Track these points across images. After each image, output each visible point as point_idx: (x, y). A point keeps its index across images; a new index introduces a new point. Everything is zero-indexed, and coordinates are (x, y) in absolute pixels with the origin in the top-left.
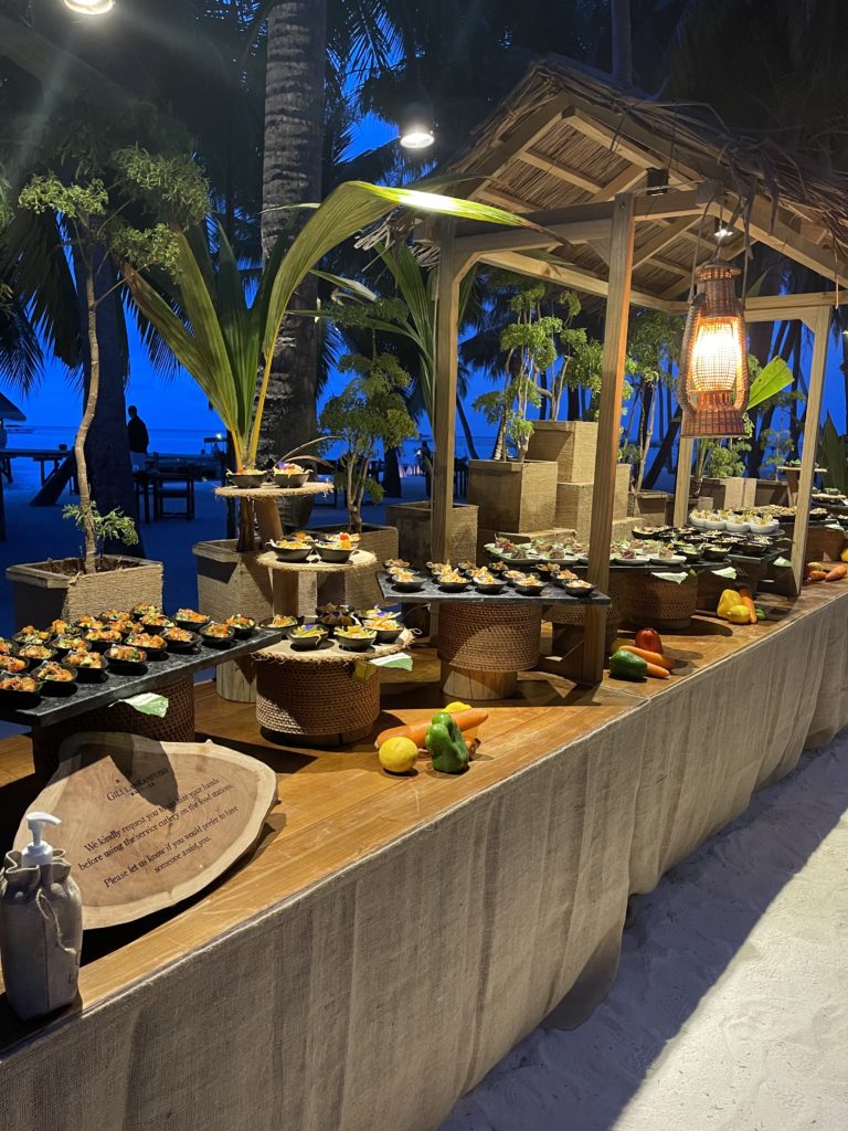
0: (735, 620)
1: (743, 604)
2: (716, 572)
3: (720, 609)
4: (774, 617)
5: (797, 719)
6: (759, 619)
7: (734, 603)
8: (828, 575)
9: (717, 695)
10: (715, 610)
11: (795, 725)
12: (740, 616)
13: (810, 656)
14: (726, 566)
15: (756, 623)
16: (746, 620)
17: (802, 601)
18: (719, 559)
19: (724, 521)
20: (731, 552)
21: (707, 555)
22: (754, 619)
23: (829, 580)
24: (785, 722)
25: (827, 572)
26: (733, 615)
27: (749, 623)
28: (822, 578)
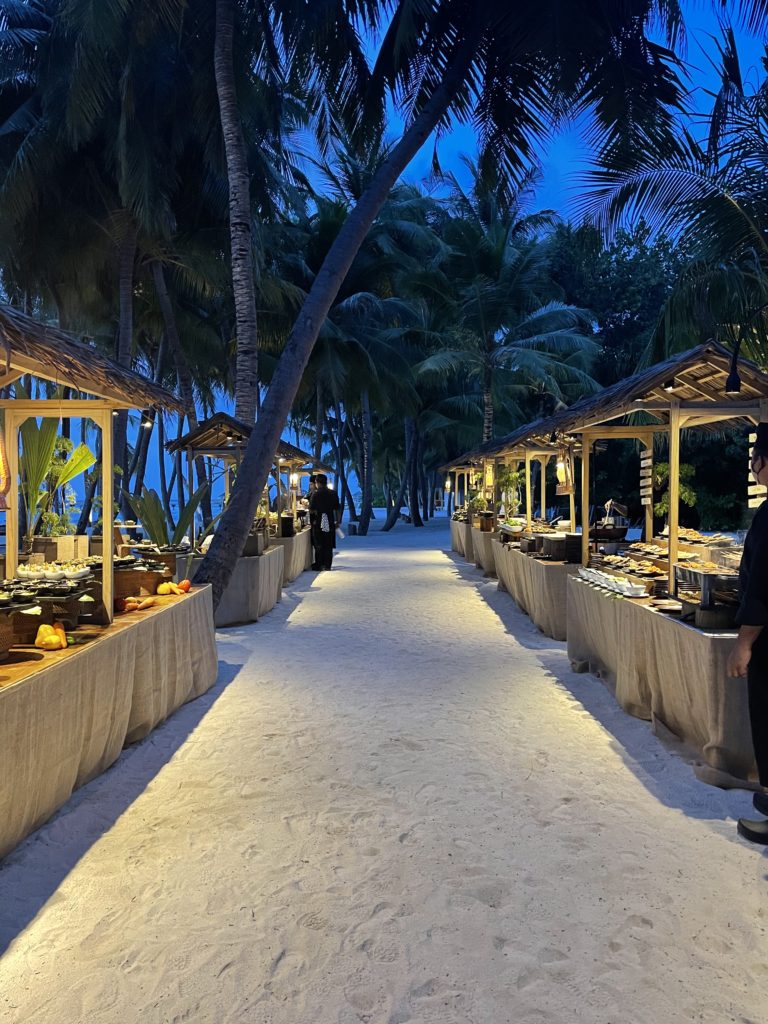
0: (48, 647)
1: (56, 634)
2: (25, 612)
3: (37, 641)
4: (83, 641)
5: (113, 718)
6: (69, 645)
7: (48, 634)
8: (140, 606)
9: (23, 706)
10: (34, 643)
11: (112, 724)
12: (52, 644)
13: (118, 668)
14: (35, 606)
15: (67, 647)
16: (57, 646)
17: (113, 627)
18: (29, 601)
19: (45, 572)
20: (38, 595)
21: (17, 599)
22: (64, 644)
23: (141, 609)
24: (101, 720)
25: (139, 602)
26: (47, 644)
27: (61, 648)
28: (135, 609)
